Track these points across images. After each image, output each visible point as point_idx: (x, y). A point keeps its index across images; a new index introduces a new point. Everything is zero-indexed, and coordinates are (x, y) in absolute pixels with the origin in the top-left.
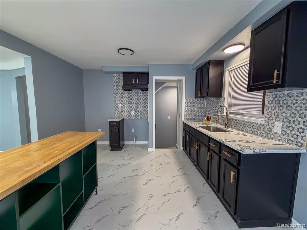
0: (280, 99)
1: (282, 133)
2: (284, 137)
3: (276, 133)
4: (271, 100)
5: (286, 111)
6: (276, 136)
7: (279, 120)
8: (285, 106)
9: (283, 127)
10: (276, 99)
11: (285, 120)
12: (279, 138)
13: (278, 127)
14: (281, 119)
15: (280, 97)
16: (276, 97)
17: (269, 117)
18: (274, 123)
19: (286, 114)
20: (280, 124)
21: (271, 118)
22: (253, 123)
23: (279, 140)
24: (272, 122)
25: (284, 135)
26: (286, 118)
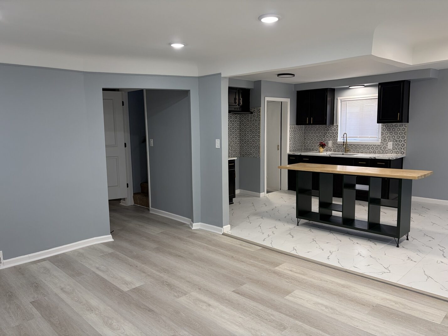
0: (390, 128)
1: (393, 149)
2: (394, 151)
3: (389, 149)
4: (384, 129)
5: (395, 135)
6: (389, 151)
7: (391, 141)
8: (394, 132)
9: (393, 145)
10: (388, 128)
11: (394, 141)
12: (392, 152)
13: (390, 145)
14: (392, 140)
15: (390, 127)
16: (388, 127)
17: (384, 140)
18: (387, 143)
19: (395, 137)
20: (391, 143)
21: (385, 140)
22: (371, 145)
23: (391, 153)
24: (386, 142)
25: (394, 150)
26: (394, 139)
